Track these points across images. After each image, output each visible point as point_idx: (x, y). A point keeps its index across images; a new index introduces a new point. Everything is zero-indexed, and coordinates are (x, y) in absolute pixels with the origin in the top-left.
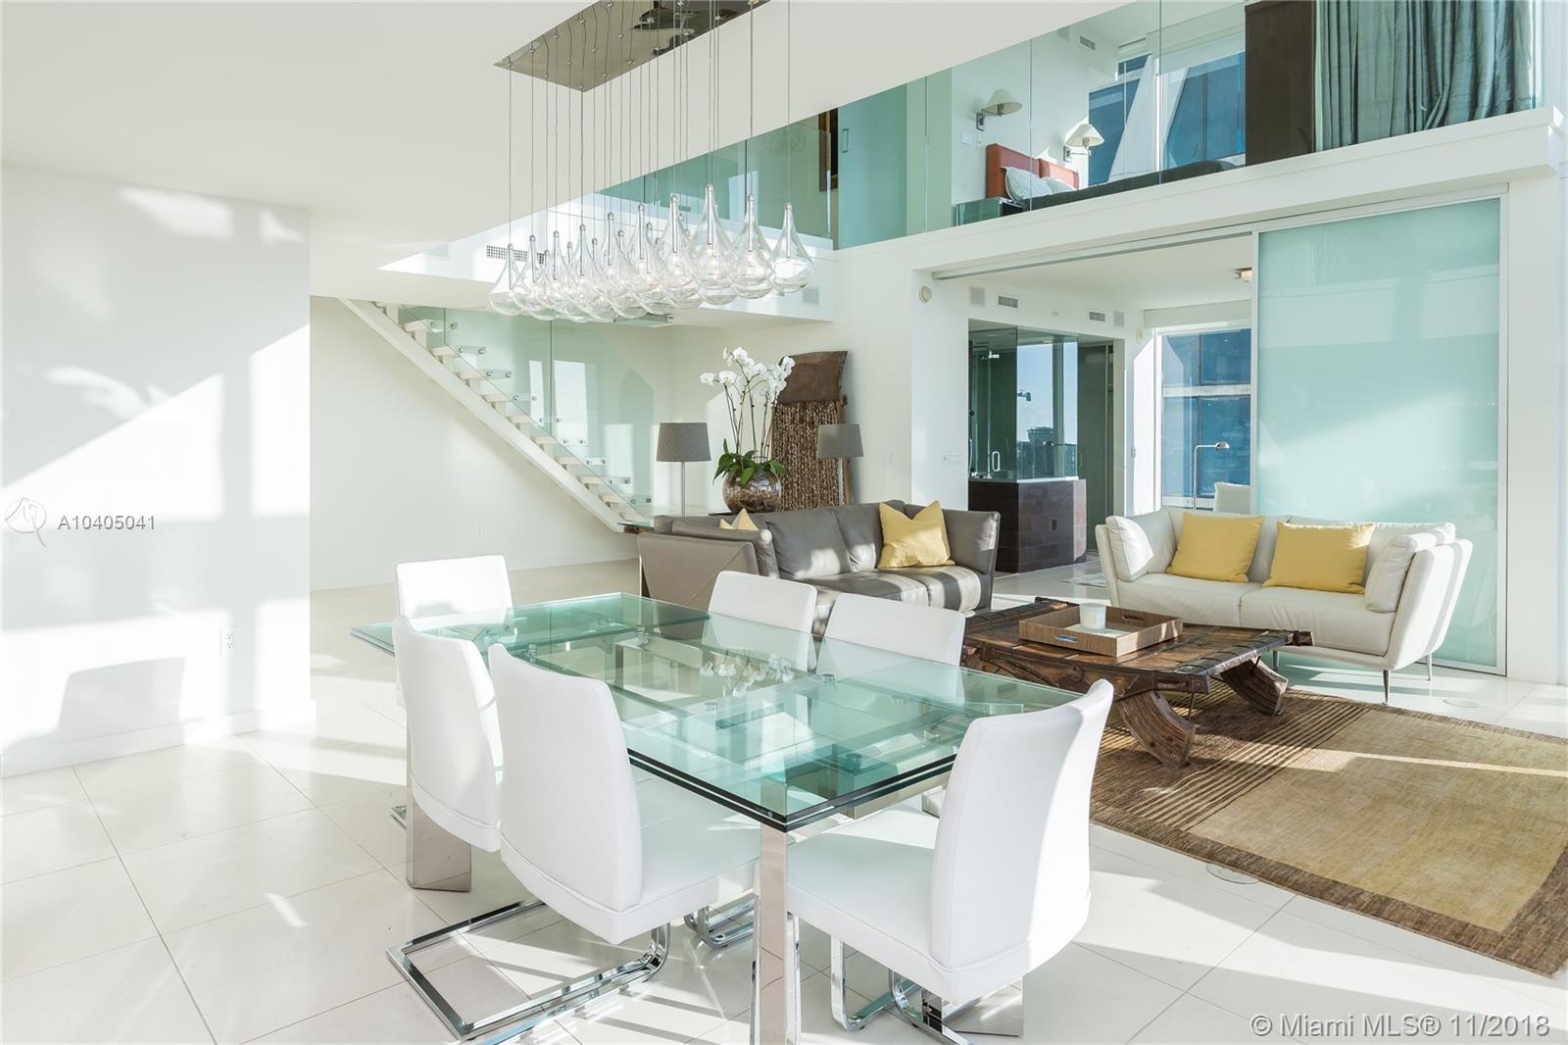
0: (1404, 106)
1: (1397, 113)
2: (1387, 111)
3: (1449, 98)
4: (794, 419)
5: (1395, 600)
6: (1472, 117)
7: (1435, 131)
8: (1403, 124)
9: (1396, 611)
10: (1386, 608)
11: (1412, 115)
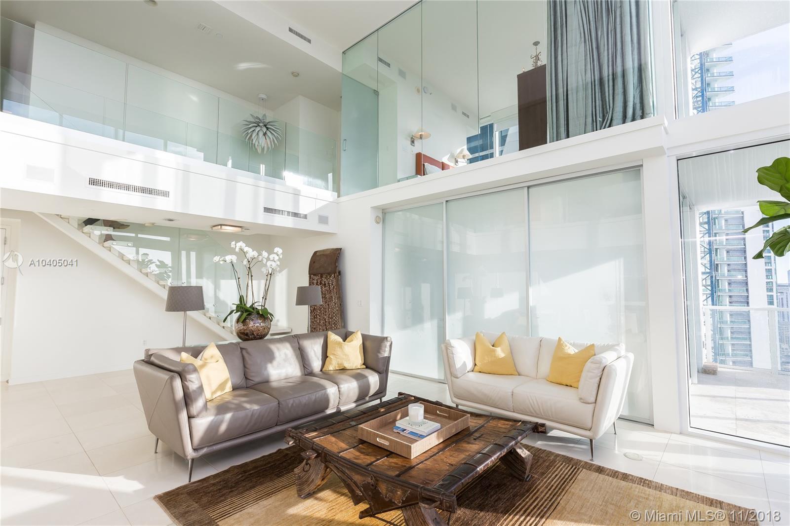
0: (591, 119)
1: (587, 123)
2: (582, 121)
3: (612, 114)
4: (317, 282)
5: (595, 396)
6: (624, 122)
7: (607, 129)
8: (590, 128)
9: (596, 403)
10: (590, 402)
11: (595, 124)
